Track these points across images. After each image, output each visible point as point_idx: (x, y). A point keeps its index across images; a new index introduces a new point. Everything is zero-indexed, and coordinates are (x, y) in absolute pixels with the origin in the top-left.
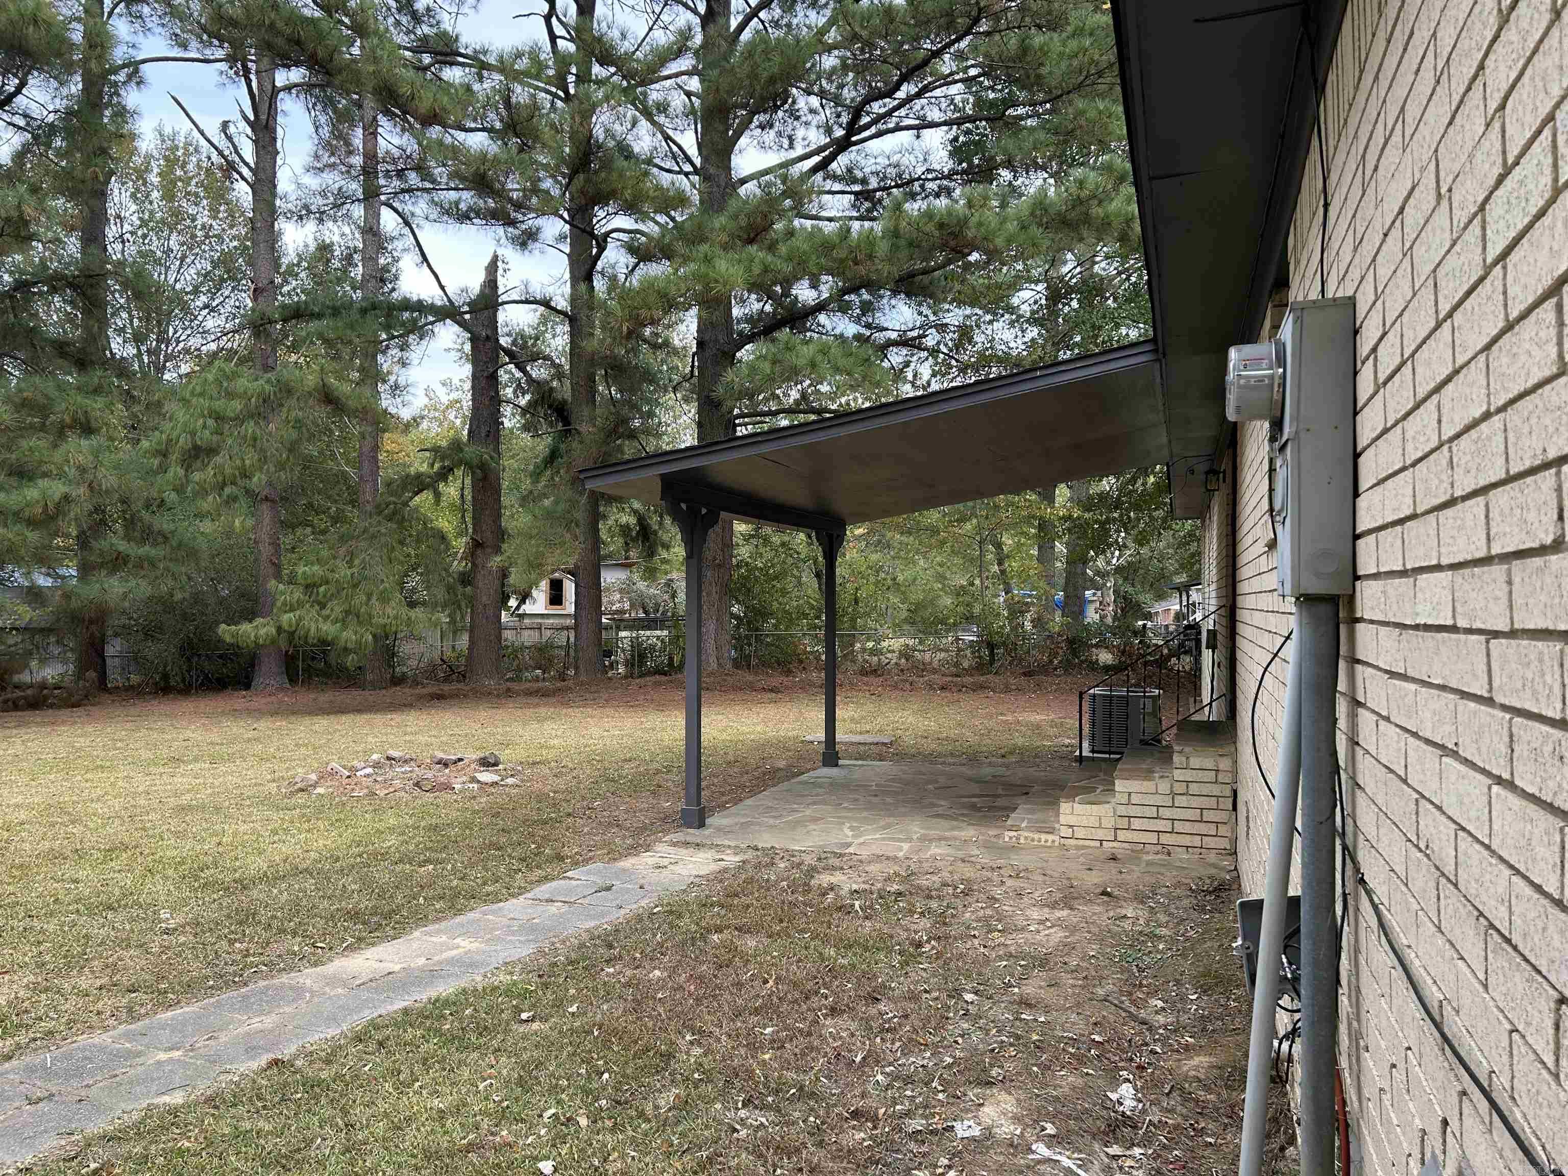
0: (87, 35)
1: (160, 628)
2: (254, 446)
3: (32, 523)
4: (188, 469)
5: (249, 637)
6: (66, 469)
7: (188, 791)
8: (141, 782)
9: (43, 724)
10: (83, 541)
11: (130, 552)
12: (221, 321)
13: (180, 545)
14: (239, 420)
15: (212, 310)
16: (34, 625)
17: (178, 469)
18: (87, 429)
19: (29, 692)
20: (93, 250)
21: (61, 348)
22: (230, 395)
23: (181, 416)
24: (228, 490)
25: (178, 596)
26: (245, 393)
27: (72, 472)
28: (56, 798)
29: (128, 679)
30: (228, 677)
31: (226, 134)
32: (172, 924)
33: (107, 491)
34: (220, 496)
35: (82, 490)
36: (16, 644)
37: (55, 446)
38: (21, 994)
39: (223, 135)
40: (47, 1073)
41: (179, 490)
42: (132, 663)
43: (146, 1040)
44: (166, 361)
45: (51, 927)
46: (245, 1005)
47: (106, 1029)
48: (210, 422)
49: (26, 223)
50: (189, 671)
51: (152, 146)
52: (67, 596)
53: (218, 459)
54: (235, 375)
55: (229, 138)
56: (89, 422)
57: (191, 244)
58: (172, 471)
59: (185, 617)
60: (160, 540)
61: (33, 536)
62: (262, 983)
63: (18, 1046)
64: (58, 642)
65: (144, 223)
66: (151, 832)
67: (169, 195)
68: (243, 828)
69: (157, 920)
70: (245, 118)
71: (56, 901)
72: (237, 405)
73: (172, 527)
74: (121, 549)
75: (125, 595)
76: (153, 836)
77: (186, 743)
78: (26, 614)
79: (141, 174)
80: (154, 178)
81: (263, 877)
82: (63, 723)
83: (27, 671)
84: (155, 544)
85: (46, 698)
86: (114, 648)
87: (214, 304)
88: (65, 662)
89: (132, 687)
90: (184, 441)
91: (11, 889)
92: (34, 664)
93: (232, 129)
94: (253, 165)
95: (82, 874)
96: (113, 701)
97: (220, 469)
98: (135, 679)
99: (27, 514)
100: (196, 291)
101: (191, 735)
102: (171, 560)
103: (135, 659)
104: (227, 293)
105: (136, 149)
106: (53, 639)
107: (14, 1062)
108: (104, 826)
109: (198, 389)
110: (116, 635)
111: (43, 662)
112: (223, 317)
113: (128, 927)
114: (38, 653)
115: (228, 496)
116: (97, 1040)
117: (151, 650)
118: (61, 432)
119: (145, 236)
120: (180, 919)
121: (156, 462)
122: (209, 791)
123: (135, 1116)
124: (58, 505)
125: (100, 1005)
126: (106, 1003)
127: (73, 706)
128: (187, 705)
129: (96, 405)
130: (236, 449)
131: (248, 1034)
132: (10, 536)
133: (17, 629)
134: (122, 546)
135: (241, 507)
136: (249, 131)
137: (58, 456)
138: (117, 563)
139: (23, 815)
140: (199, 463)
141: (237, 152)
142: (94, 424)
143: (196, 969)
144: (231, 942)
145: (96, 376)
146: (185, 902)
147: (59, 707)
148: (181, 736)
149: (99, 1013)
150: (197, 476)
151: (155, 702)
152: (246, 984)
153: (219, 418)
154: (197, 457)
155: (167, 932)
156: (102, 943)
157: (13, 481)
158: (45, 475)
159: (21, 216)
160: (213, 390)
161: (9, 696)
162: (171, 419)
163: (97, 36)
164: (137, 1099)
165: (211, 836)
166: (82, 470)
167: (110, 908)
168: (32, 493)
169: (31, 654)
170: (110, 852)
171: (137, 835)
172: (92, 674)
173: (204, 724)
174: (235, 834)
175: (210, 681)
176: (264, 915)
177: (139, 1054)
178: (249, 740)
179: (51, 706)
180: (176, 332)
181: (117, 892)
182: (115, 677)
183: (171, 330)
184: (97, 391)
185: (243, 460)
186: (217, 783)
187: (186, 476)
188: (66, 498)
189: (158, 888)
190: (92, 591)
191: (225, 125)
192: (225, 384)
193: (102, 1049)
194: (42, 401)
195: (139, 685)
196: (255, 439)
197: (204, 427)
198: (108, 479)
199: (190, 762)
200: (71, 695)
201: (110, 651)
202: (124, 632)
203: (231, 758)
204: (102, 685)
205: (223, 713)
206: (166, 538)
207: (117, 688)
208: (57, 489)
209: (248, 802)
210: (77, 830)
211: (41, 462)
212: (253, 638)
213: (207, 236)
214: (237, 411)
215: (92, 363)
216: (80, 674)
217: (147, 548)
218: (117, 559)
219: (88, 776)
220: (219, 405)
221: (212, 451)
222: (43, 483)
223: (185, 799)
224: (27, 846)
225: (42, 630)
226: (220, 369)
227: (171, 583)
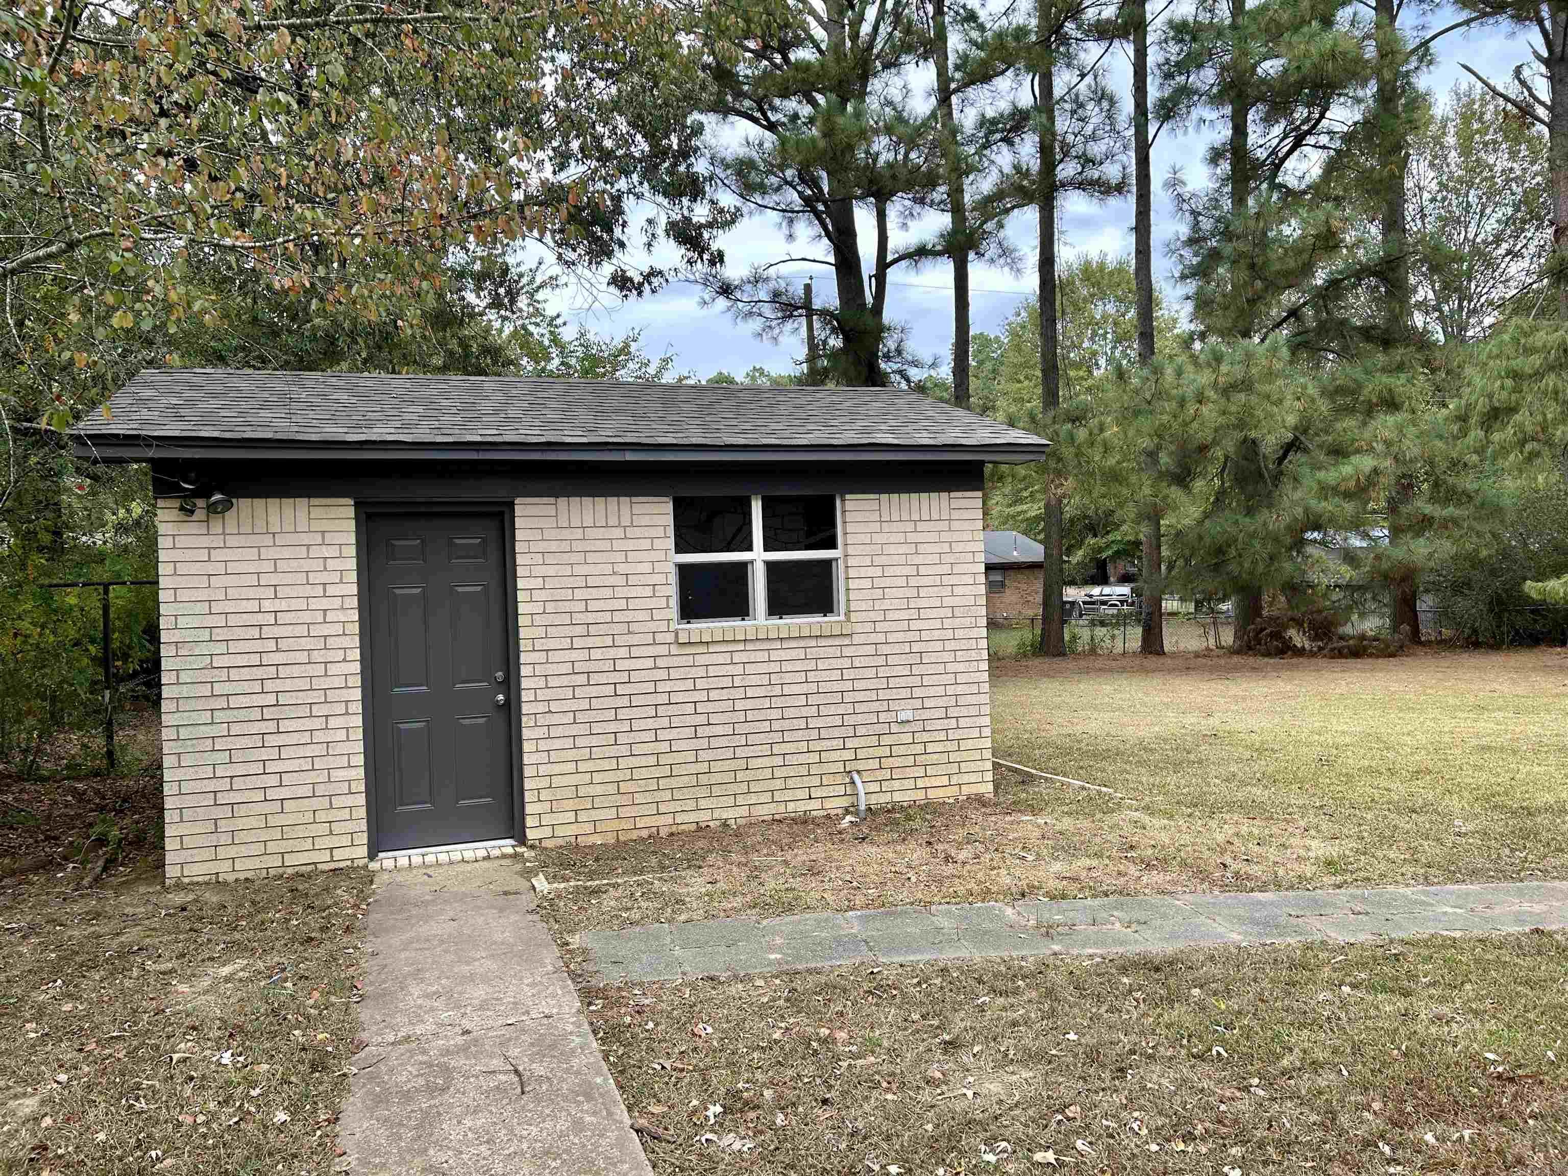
0: (1379, 48)
1: (1468, 584)
2: (1556, 400)
3: (1347, 495)
4: (1488, 430)
5: (1558, 594)
6: (1375, 444)
7: (1489, 735)
8: (1448, 724)
9: (1363, 671)
10: (1393, 508)
11: (1436, 514)
12: (1525, 264)
13: (1483, 504)
14: (1538, 375)
15: (1516, 255)
16: (1354, 583)
17: (1479, 431)
18: (1391, 404)
19: (1351, 642)
20: (1393, 235)
21: (1367, 333)
22: (1529, 351)
23: (1478, 381)
24: (1528, 447)
25: (1484, 553)
26: (1545, 346)
27: (1379, 447)
28: (1374, 730)
29: (1440, 632)
30: (1542, 633)
31: (1519, 80)
32: (1463, 830)
33: (1411, 461)
34: (1521, 452)
35: (1388, 462)
36: (1339, 600)
37: (1365, 424)
38: (1347, 852)
39: (1516, 82)
40: (1364, 899)
41: (1480, 451)
42: (1443, 618)
43: (1438, 898)
44: (1468, 317)
45: (1369, 817)
46: (1520, 893)
47: (1407, 885)
48: (1509, 383)
49: (1334, 234)
50: (1498, 627)
51: (1448, 108)
52: (1378, 557)
53: (1518, 417)
54: (1535, 329)
55: (1523, 83)
56: (1393, 398)
57: (1492, 193)
58: (1472, 434)
59: (1493, 572)
60: (1464, 499)
61: (1349, 507)
62: (1535, 883)
63: (1345, 882)
64: (1374, 598)
65: (1443, 186)
66: (1452, 763)
67: (1465, 150)
68: (1536, 769)
69: (1451, 824)
70: (1538, 57)
71: (1373, 800)
72: (1536, 360)
73: (1475, 486)
74: (1427, 512)
75: (1431, 555)
76: (1454, 766)
77: (1490, 694)
78: (1347, 573)
79: (1437, 141)
80: (1450, 140)
81: (1548, 809)
82: (1381, 670)
83: (1349, 624)
84: (1459, 504)
85: (1365, 649)
86: (1426, 604)
87: (1518, 247)
88: (1382, 616)
89: (1445, 640)
90: (1482, 405)
91: (1339, 788)
92: (1355, 617)
93: (1526, 73)
94: (1549, 103)
95: (1393, 786)
96: (1426, 653)
97: (1521, 426)
98: (1447, 633)
99: (1343, 488)
100: (1498, 240)
101: (1498, 687)
102: (1475, 519)
103: (1443, 614)
104: (1529, 235)
105: (1432, 116)
106: (1369, 596)
107: (1343, 890)
108: (1412, 754)
109: (1495, 351)
110: (1427, 591)
111: (1362, 615)
112: (1527, 259)
113: (1428, 826)
114: (1358, 608)
115: (1530, 453)
116: (1401, 891)
117: (1461, 604)
118: (1370, 411)
119: (1444, 199)
120: (1471, 827)
121: (1455, 428)
122: (1509, 736)
123: (1426, 936)
124: (1368, 478)
125: (1404, 870)
126: (1409, 870)
127: (1392, 656)
128: (1498, 659)
129: (1398, 383)
130: (1537, 404)
131: (1519, 912)
132: (1330, 508)
133: (1339, 586)
134: (1428, 509)
135: (1544, 462)
136: (1543, 69)
137: (1367, 435)
138: (1424, 524)
139: (1348, 740)
140: (1498, 425)
141: (1532, 95)
142: (1398, 400)
143: (1480, 862)
144: (1512, 851)
145: (1399, 353)
146: (1476, 816)
147: (1378, 657)
148: (1488, 688)
149: (1403, 875)
150: (1496, 437)
151: (1466, 655)
152: (1521, 881)
153: (1515, 375)
154: (1496, 418)
155: (1459, 834)
156: (1408, 832)
157: (1331, 459)
158: (1358, 451)
159: (1329, 230)
160: (1510, 350)
161: (1335, 645)
162: (1469, 385)
163: (1388, 44)
164: (1427, 928)
165: (1507, 772)
166: (1388, 443)
167: (1414, 811)
168: (1347, 469)
169: (1351, 609)
170: (1417, 774)
171: (1440, 764)
172: (1405, 628)
173: (1512, 678)
174: (1528, 774)
175: (1521, 637)
176: (1545, 836)
177: (1432, 905)
178: (1557, 695)
179: (1371, 656)
180: (1477, 286)
181: (1420, 801)
182: (1427, 631)
183: (1473, 287)
184: (1400, 367)
185: (1545, 415)
186: (1518, 730)
187: (1486, 437)
188: (1375, 471)
189: (1454, 803)
190: (1399, 553)
191: (1518, 71)
192: (1523, 341)
193: (1405, 896)
194: (1353, 385)
195: (1451, 640)
196: (1556, 393)
197: (1502, 387)
198: (1411, 448)
199: (1494, 711)
200: (1388, 647)
201: (1421, 606)
202: (1434, 588)
203: (1534, 710)
204: (1415, 638)
205: (1534, 669)
206: (1470, 498)
207: (1430, 642)
208: (1366, 463)
209: (1546, 749)
210: (1391, 755)
211: (1354, 440)
212: (1562, 595)
213: (1508, 181)
214: (1537, 366)
215: (1396, 340)
216: (1395, 628)
217: (1451, 509)
218: (1423, 521)
219: (1400, 715)
220: (1518, 363)
221: (1513, 410)
222: (1355, 459)
223: (1484, 741)
224: (1351, 761)
225: (1360, 587)
226: (1517, 327)
227: (1475, 539)
